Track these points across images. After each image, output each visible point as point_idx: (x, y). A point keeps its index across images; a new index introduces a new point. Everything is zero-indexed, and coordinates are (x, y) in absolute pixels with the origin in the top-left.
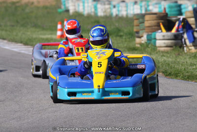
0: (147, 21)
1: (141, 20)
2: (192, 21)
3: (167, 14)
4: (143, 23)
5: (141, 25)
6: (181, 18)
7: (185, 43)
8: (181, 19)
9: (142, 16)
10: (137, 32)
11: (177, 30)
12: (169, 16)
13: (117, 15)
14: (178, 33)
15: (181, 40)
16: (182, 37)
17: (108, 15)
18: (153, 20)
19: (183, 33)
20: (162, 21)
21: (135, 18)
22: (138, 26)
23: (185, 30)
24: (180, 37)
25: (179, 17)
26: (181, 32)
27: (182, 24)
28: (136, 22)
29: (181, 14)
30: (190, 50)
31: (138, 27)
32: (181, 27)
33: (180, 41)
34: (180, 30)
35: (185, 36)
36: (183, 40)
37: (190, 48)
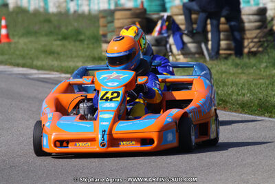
0: (118, 19)
1: (109, 18)
2: (180, 19)
3: (145, 10)
4: (112, 22)
5: (109, 25)
6: (165, 15)
7: (171, 51)
8: (165, 17)
9: (111, 13)
10: (105, 36)
11: (160, 33)
12: (148, 12)
13: (75, 12)
14: (160, 36)
15: (165, 46)
16: (167, 42)
17: (63, 11)
18: (126, 18)
19: (168, 37)
20: (139, 20)
21: (101, 15)
22: (105, 26)
23: (170, 32)
24: (163, 43)
25: (162, 14)
26: (166, 35)
27: (167, 24)
28: (102, 21)
29: (165, 10)
30: (177, 59)
31: (105, 29)
32: (164, 28)
33: (163, 48)
34: (163, 31)
35: (171, 40)
36: (168, 46)
37: (178, 57)
